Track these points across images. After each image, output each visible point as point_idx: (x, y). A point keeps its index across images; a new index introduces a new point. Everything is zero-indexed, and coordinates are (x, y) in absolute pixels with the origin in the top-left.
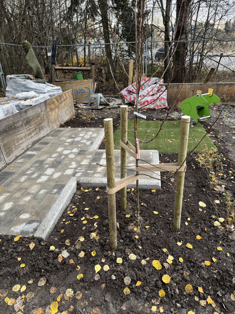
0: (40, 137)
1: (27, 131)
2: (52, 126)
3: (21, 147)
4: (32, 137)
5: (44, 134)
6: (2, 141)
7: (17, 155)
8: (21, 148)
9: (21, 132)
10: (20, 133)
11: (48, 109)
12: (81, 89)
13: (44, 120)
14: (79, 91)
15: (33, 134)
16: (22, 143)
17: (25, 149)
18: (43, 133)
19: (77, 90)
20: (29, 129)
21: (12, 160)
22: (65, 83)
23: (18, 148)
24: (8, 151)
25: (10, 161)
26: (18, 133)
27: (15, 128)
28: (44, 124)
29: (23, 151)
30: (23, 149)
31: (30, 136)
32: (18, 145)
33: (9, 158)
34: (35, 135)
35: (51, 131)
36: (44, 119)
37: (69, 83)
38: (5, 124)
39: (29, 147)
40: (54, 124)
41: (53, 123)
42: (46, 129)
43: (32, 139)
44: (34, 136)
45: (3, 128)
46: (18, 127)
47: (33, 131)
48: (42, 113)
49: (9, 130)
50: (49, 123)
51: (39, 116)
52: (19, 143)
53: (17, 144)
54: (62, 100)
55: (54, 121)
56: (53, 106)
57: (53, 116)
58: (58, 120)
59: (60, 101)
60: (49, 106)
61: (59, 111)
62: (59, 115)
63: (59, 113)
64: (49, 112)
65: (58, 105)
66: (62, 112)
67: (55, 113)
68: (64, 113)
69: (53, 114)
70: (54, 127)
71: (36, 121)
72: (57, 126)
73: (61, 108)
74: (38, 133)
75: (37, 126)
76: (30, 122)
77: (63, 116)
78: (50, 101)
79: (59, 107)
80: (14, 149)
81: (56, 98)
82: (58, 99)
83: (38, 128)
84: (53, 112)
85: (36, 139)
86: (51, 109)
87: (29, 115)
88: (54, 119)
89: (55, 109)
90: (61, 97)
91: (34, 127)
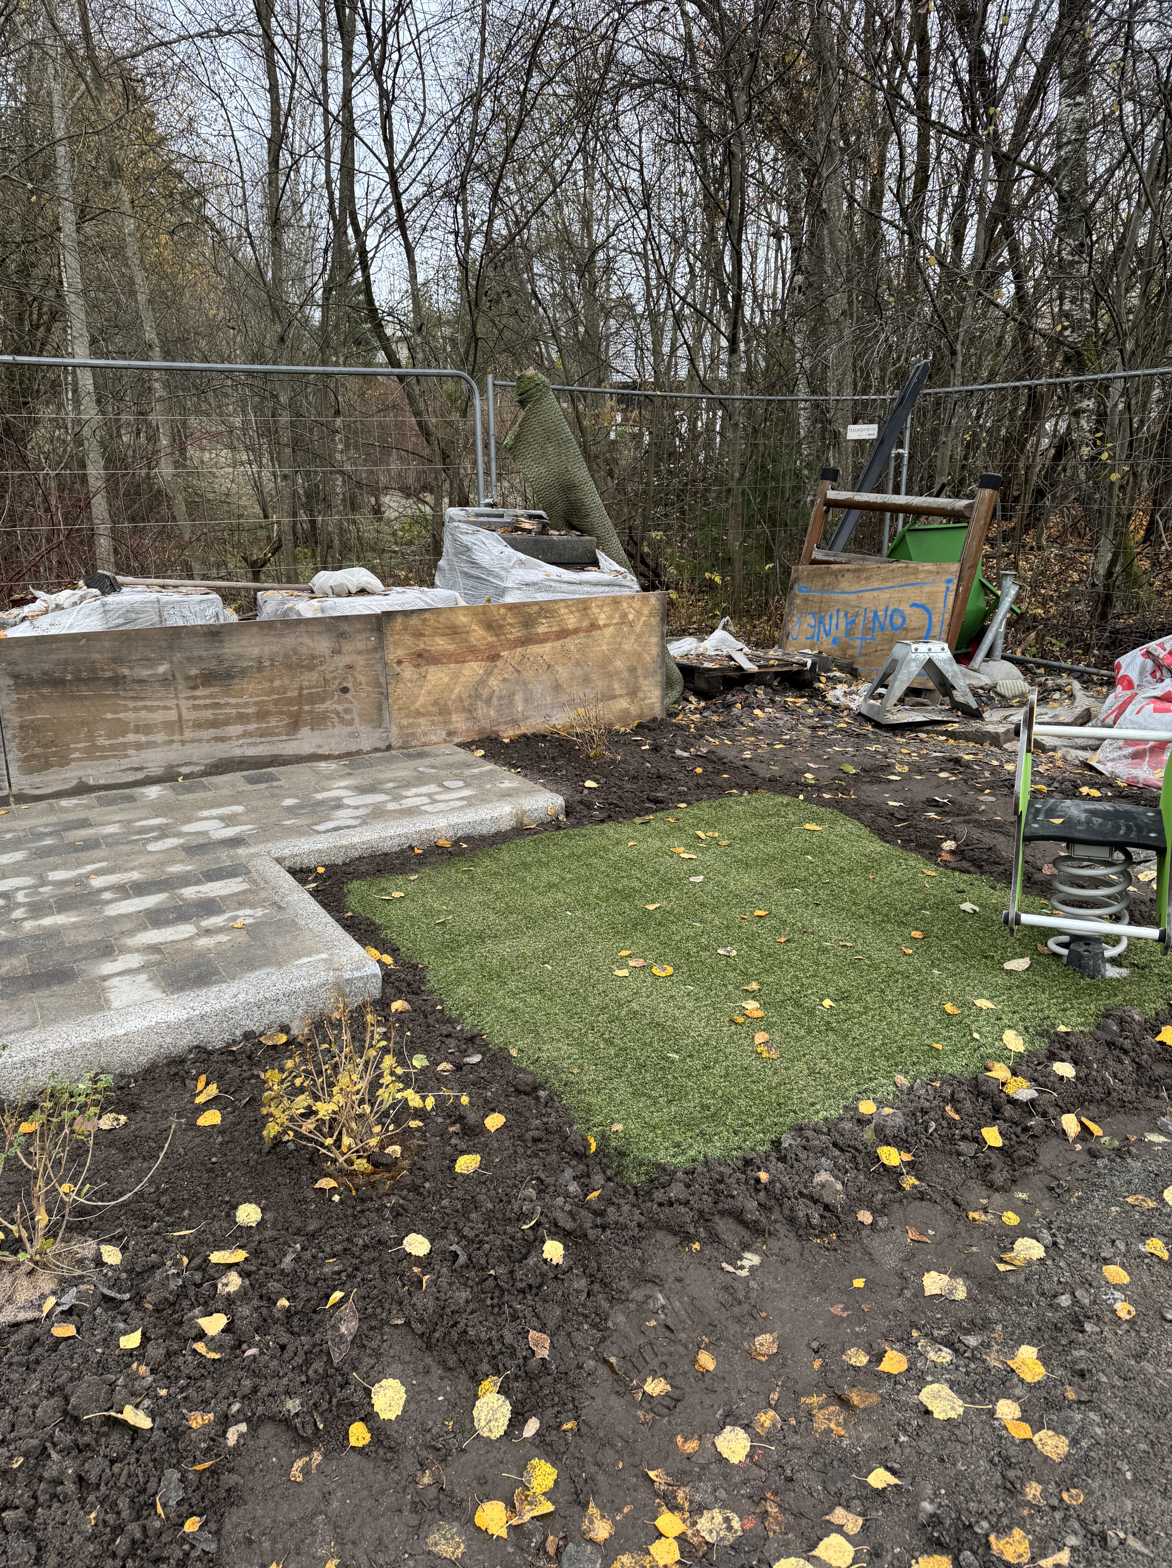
0: (285, 752)
1: (195, 707)
2: (401, 727)
3: (127, 756)
4: (223, 739)
5: (320, 746)
6: (19, 709)
7: (91, 782)
8: (125, 763)
9: (149, 703)
10: (140, 704)
11: (394, 653)
12: (895, 610)
13: (345, 690)
14: (882, 619)
15: (236, 729)
16: (139, 746)
17: (156, 771)
18: (318, 741)
19: (876, 613)
20: (216, 706)
21: (48, 791)
22: (840, 571)
23: (106, 757)
24: (38, 750)
25: (38, 792)
26: (131, 704)
27: (117, 681)
28: (339, 708)
29: (140, 776)
30: (137, 769)
31: (212, 732)
32: (112, 747)
33: (36, 778)
34: (245, 735)
35: (389, 748)
36: (350, 685)
37: (855, 571)
38: (63, 656)
39: (185, 770)
40: (422, 720)
41: (418, 714)
42: (349, 729)
43: (224, 746)
44: (239, 737)
45: (46, 667)
46: (141, 681)
47: (242, 718)
48: (342, 661)
49: (78, 680)
50: (380, 708)
51: (311, 668)
52: (121, 740)
53: (102, 741)
54: (541, 629)
55: (434, 709)
56: (441, 644)
57: (428, 686)
58: (470, 711)
59: (516, 633)
60: (408, 640)
61: (489, 673)
62: (485, 693)
63: (494, 682)
64: (399, 662)
65: (491, 646)
66: (525, 684)
67: (456, 677)
68: (540, 688)
69: (429, 677)
70: (425, 734)
71: (277, 683)
72: (450, 734)
73: (520, 663)
74: (278, 734)
75: (276, 702)
76: (234, 677)
77: (526, 701)
78: (425, 620)
79: (494, 658)
80: (77, 755)
81: (484, 613)
82: (504, 619)
83: (282, 713)
84: (432, 669)
85: (250, 752)
86: (420, 655)
87: (236, 650)
88: (436, 703)
89: (459, 659)
90: (539, 614)
91: (256, 703)
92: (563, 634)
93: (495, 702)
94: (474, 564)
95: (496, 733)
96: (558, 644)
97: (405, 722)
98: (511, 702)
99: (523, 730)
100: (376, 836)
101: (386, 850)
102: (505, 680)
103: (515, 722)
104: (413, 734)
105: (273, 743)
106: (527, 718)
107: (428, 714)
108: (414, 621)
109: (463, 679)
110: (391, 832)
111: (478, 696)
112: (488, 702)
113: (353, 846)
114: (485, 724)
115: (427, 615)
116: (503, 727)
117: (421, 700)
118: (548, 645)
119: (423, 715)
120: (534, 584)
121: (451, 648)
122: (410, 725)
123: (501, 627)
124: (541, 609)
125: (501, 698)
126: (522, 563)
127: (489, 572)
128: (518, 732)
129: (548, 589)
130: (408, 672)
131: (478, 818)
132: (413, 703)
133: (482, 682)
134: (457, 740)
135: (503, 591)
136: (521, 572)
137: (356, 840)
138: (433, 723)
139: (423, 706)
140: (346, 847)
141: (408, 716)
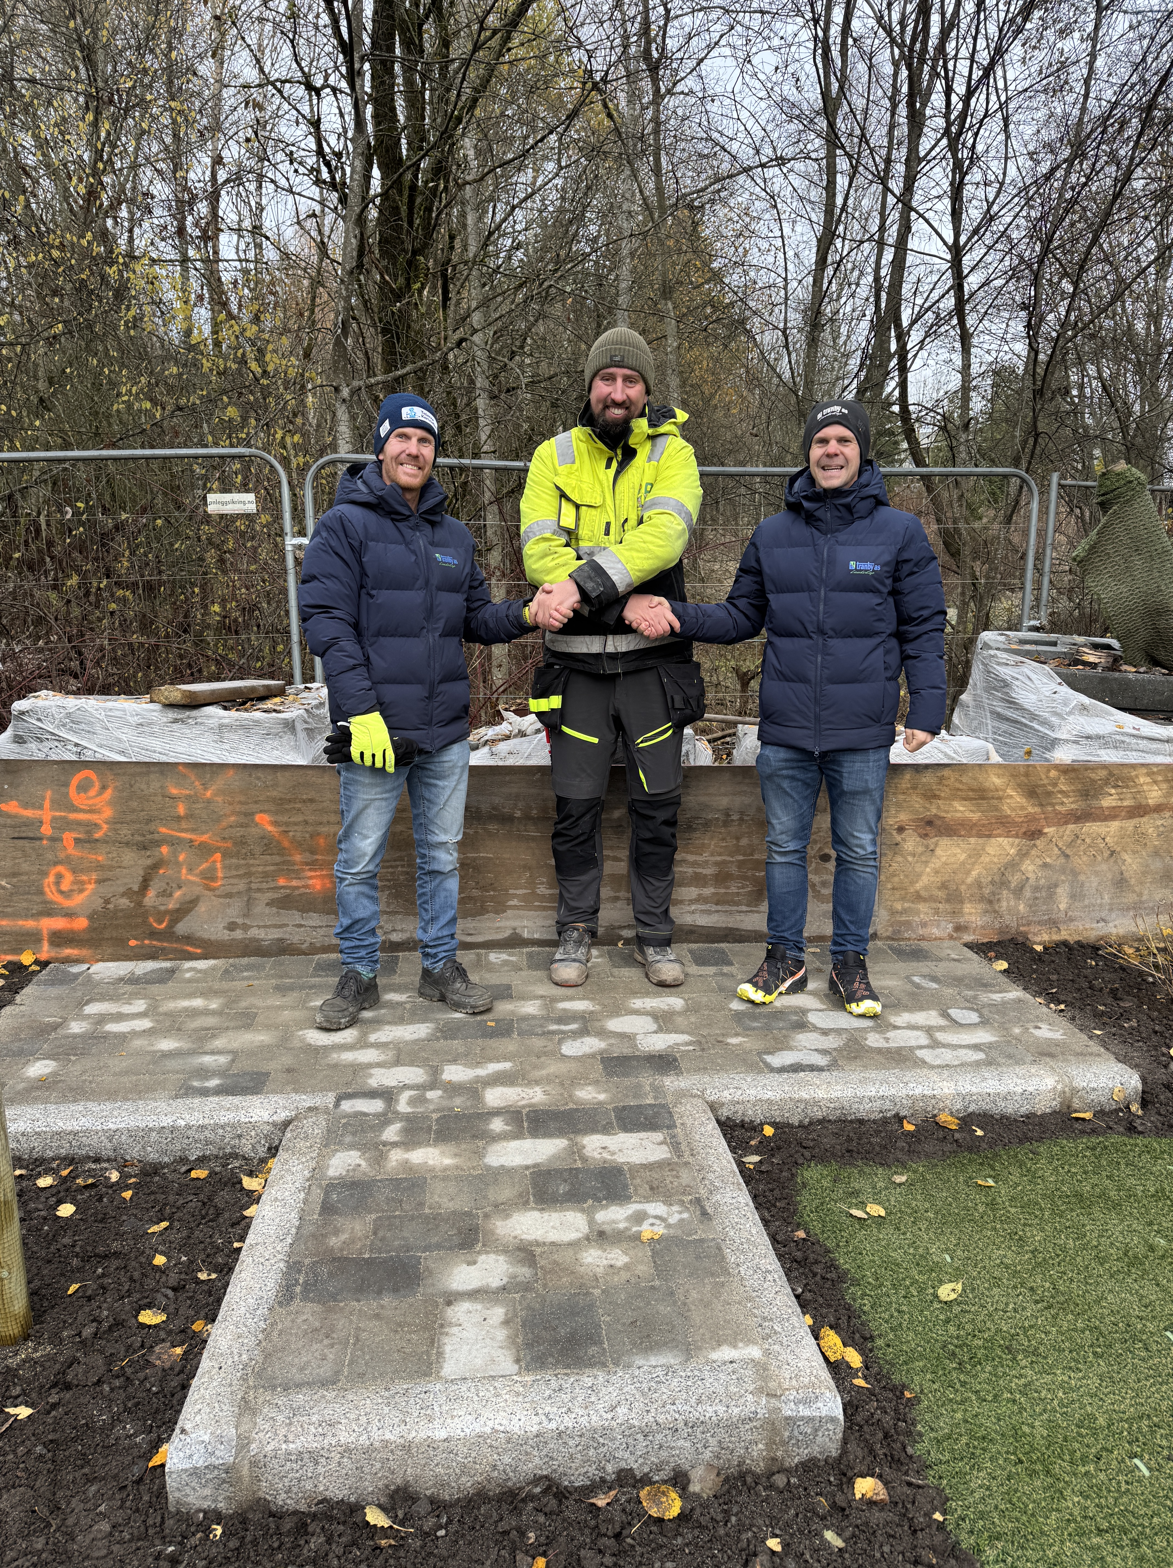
2: (893, 912)
7: (526, 935)
11: (895, 817)
13: (825, 858)
21: (480, 939)
24: (476, 893)
25: (469, 939)
33: (470, 924)
40: (922, 907)
41: (918, 897)
44: (692, 902)
45: (497, 800)
47: (698, 880)
49: (527, 818)
54: (1107, 802)
55: (941, 894)
56: (961, 810)
57: (935, 863)
58: (990, 902)
59: (1069, 804)
60: (917, 801)
61: (1023, 855)
62: (1015, 880)
63: (1029, 867)
64: (901, 830)
65: (1031, 819)
66: (1075, 873)
67: (975, 855)
68: (1094, 881)
69: (939, 852)
70: (924, 925)
71: (744, 842)
72: (958, 928)
73: (1070, 845)
74: (738, 904)
75: (741, 864)
76: (695, 830)
77: (1073, 896)
78: (942, 778)
79: (1034, 834)
80: (515, 902)
81: (1027, 775)
82: (1055, 785)
83: (745, 878)
84: (944, 842)
85: (703, 921)
86: (930, 823)
87: (702, 799)
88: (944, 886)
89: (984, 831)
90: (1106, 781)
91: (716, 864)
92: (1139, 810)
93: (1028, 893)
94: (1012, 703)
95: (1025, 935)
96: (1130, 824)
97: (898, 906)
98: (1051, 895)
99: (1063, 935)
100: (849, 1093)
101: (862, 1115)
102: (1045, 865)
103: (1053, 924)
104: (908, 924)
105: (731, 913)
106: (1071, 920)
107: (931, 899)
108: (927, 778)
109: (985, 859)
110: (871, 1091)
111: (1004, 883)
112: (1018, 892)
113: (816, 1103)
114: (1010, 921)
115: (946, 772)
116: (1034, 929)
117: (924, 881)
118: (1115, 825)
119: (925, 900)
120: (1099, 737)
121: (975, 816)
122: (905, 911)
123: (1049, 794)
124: (1111, 774)
125: (1037, 889)
126: (1084, 708)
127: (1034, 717)
128: (1056, 937)
129: (1117, 746)
130: (911, 843)
131: (1002, 1089)
132: (912, 883)
133: (1013, 865)
134: (968, 938)
135: (1054, 743)
136: (1082, 720)
137: (821, 1094)
138: (937, 912)
139: (926, 888)
140: (806, 1102)
141: (903, 899)
